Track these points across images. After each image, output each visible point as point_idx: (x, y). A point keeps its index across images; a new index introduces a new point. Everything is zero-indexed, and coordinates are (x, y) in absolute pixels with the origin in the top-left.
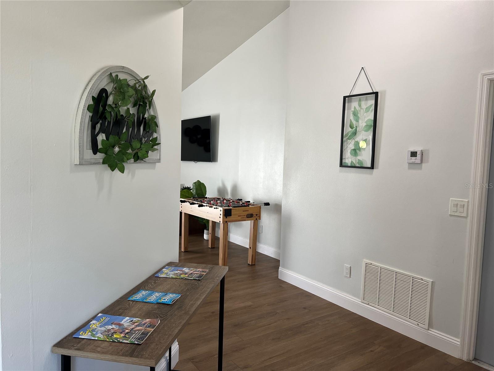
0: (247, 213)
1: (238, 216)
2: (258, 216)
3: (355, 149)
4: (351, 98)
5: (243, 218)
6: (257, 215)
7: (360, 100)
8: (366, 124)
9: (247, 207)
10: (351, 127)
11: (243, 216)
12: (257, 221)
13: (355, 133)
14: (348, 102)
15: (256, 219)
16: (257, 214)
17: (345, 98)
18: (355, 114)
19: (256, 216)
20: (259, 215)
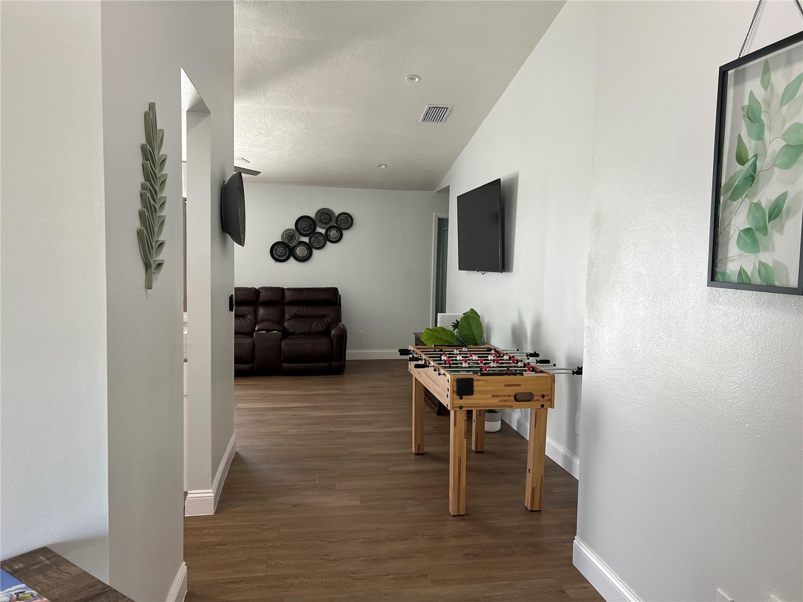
0: (516, 390)
1: (492, 396)
2: (546, 398)
3: (750, 229)
4: (744, 69)
5: (505, 401)
6: (543, 396)
7: (767, 70)
8: (786, 143)
9: (518, 377)
10: (741, 159)
11: (504, 396)
12: (543, 410)
13: (751, 178)
14: (736, 83)
15: (543, 406)
16: (545, 394)
17: (723, 72)
18: (753, 116)
19: (540, 398)
20: (549, 397)
